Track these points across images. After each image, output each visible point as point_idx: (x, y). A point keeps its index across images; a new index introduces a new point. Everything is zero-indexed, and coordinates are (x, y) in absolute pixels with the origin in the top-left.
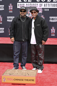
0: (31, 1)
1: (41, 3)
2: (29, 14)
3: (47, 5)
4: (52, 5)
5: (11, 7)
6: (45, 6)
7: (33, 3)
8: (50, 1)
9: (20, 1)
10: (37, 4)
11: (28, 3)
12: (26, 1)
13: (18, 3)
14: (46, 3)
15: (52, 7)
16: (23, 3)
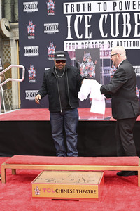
0: (90, 37)
1: (110, 41)
2: (87, 62)
3: (123, 43)
4: (132, 43)
5: (51, 49)
6: (118, 45)
7: (94, 41)
8: (128, 36)
9: (69, 37)
10: (103, 43)
11: (84, 42)
12: (81, 37)
13: (65, 42)
14: (119, 40)
15: (132, 48)
16: (75, 42)
